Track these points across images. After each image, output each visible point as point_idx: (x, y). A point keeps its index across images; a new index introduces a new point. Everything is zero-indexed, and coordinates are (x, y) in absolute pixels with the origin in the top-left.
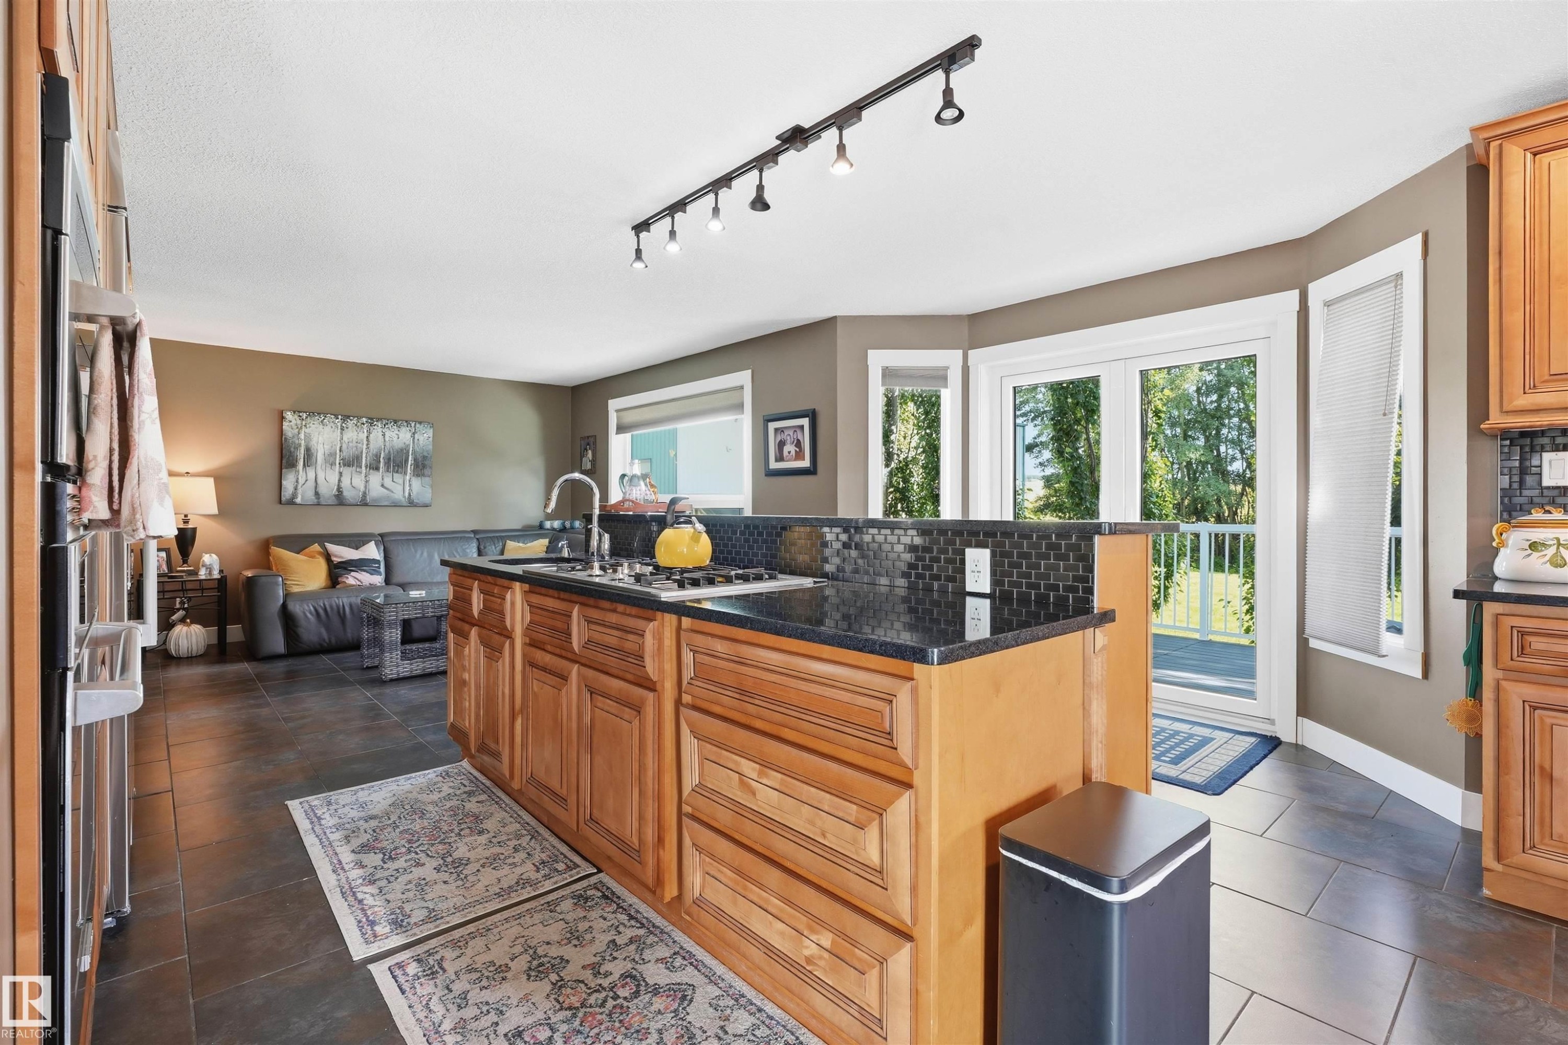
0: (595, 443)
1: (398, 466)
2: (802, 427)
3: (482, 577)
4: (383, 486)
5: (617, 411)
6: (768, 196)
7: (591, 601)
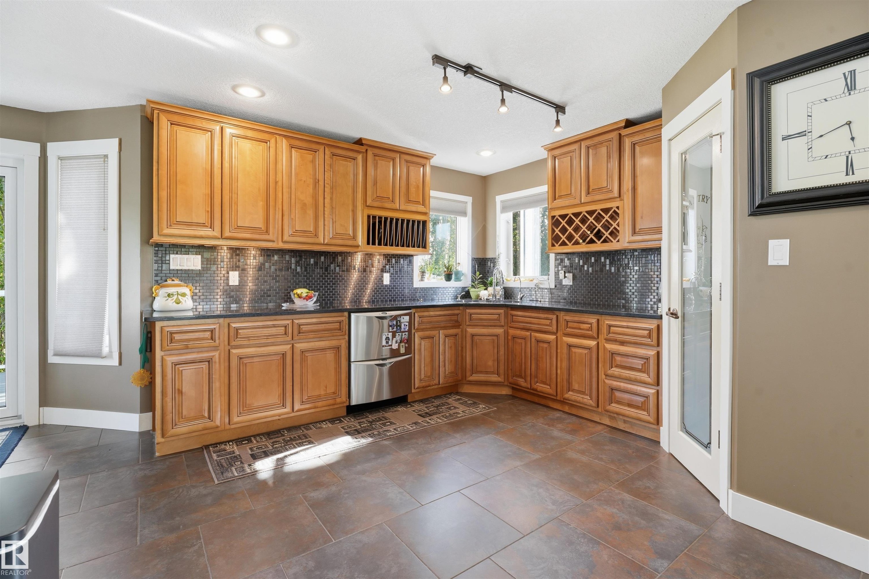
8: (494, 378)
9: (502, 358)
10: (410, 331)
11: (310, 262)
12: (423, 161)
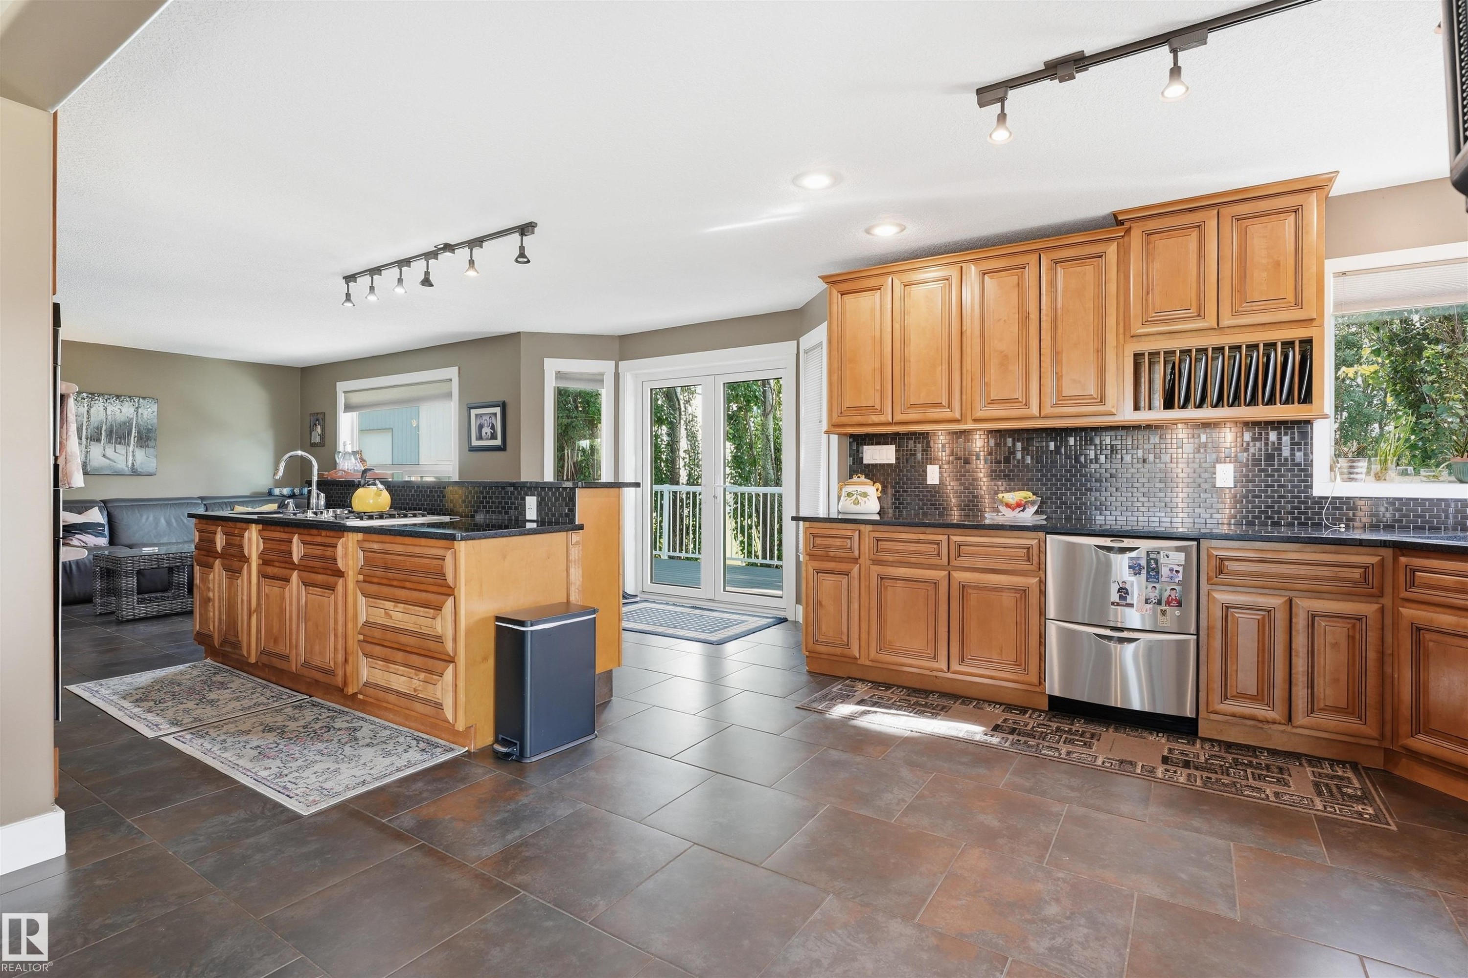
0: (324, 420)
1: (120, 438)
2: (495, 414)
3: (223, 523)
4: (104, 456)
5: (345, 392)
6: (432, 278)
7: (306, 532)
11: (1047, 446)
12: (1293, 201)
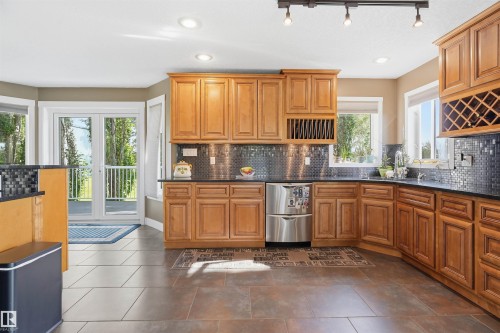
8: (384, 241)
9: (391, 226)
10: (310, 197)
12: (330, 77)
